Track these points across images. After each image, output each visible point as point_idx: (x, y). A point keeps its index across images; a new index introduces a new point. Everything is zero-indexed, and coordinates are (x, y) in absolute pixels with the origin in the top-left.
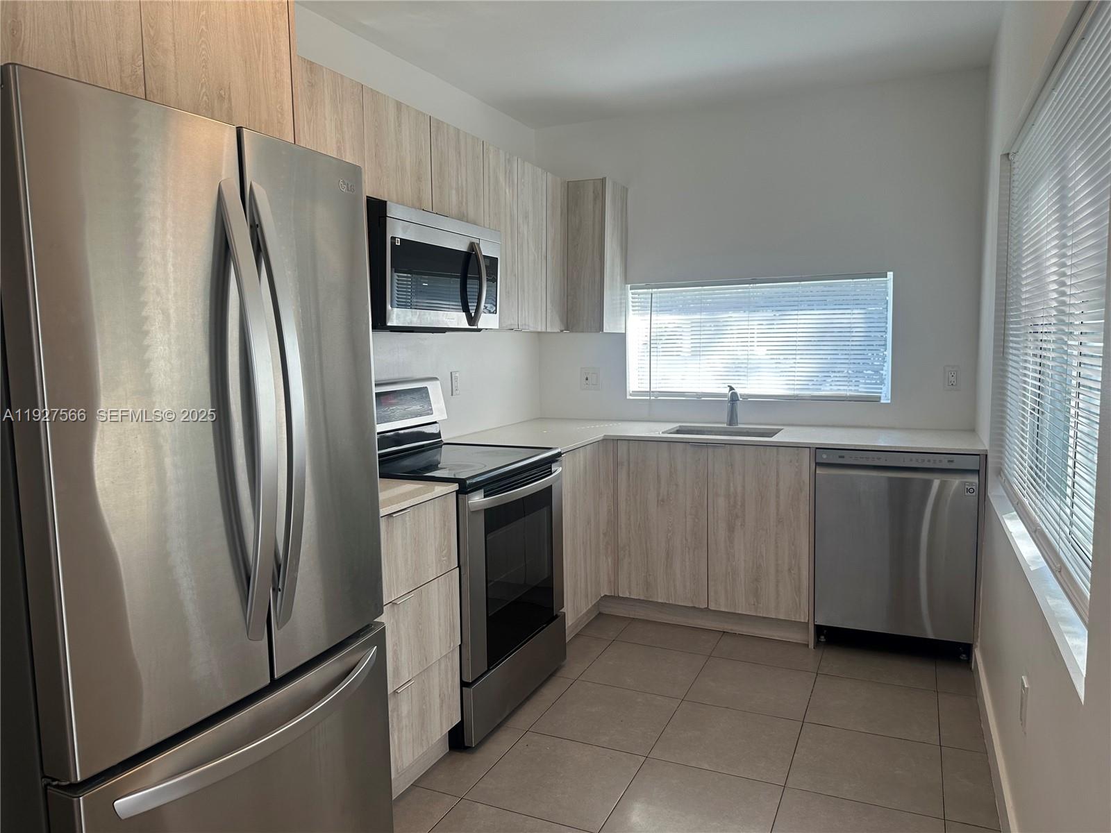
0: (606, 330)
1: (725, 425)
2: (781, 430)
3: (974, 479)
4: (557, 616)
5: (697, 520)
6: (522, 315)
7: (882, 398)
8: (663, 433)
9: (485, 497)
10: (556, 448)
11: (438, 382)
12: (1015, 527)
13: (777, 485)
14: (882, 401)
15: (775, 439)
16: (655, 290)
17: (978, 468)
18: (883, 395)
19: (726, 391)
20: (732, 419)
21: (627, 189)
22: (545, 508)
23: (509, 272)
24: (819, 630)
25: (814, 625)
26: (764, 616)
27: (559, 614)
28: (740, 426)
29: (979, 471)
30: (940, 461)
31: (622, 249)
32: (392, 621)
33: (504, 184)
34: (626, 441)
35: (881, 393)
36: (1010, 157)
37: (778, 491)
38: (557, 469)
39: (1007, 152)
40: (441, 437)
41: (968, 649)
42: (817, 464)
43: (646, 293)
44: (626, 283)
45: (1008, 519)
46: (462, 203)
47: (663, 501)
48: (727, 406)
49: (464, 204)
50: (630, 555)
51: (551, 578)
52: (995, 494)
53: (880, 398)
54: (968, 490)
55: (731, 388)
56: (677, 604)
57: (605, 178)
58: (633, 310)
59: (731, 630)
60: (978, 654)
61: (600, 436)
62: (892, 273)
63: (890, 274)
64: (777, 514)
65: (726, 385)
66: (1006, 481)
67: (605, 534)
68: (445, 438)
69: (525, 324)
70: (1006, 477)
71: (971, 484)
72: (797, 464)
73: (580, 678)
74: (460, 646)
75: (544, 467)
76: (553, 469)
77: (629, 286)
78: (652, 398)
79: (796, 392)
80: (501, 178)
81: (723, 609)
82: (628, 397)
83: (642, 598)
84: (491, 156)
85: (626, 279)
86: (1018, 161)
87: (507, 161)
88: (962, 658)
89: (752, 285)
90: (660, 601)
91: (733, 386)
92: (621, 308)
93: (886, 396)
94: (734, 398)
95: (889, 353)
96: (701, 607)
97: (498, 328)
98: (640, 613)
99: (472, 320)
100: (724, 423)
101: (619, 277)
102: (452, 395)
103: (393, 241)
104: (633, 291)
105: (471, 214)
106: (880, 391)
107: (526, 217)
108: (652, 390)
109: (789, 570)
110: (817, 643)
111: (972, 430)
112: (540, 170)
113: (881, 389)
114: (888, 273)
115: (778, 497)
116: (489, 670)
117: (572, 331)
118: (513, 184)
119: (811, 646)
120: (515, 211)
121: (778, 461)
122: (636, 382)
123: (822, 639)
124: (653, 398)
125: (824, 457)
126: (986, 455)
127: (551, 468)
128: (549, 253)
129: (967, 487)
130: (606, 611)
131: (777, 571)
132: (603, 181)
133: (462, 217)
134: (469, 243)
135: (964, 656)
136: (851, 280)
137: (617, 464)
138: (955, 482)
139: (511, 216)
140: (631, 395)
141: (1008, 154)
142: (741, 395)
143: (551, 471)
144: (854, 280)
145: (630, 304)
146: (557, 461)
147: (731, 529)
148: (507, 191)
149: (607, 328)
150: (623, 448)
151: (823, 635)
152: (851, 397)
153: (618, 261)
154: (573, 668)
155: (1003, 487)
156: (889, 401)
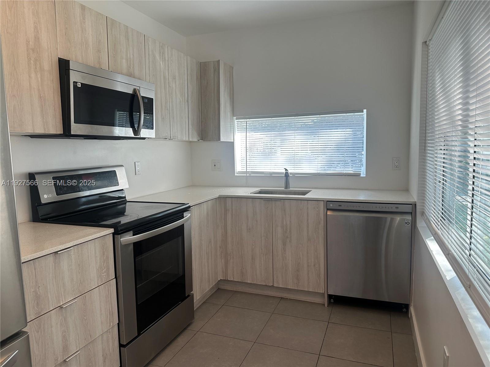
0: (222, 140)
1: (283, 189)
2: (310, 191)
3: (409, 218)
4: (189, 296)
5: (267, 239)
6: (173, 131)
7: (361, 174)
8: (250, 193)
9: (133, 235)
10: (188, 204)
11: (123, 168)
12: (433, 246)
13: (308, 221)
14: (361, 176)
15: (307, 196)
16: (248, 120)
17: (411, 212)
18: (362, 173)
19: (284, 171)
20: (287, 185)
21: (233, 68)
22: (180, 237)
23: (163, 107)
24: (330, 297)
25: (328, 294)
26: (302, 289)
27: (190, 294)
28: (291, 189)
29: (412, 213)
30: (392, 208)
31: (231, 98)
32: (60, 318)
33: (159, 59)
34: (231, 198)
35: (361, 171)
36: (427, 43)
37: (308, 224)
38: (187, 215)
39: (425, 41)
40: (126, 198)
41: (407, 306)
42: (328, 209)
43: (245, 122)
44: (234, 115)
45: (428, 240)
46: (130, 67)
47: (250, 229)
48: (284, 179)
49: (132, 68)
50: (233, 258)
51: (184, 276)
52: (421, 225)
53: (360, 174)
54: (406, 223)
55: (286, 170)
56: (257, 283)
57: (219, 60)
58: (238, 130)
59: (286, 297)
60: (412, 309)
61: (217, 196)
62: (366, 110)
63: (365, 111)
64: (308, 235)
65: (283, 168)
66: (427, 219)
67: (220, 247)
68: (128, 199)
69: (175, 137)
70: (426, 216)
71: (408, 220)
72: (317, 209)
73: (200, 331)
74: (118, 324)
75: (179, 214)
76: (184, 215)
77: (235, 117)
78: (247, 175)
79: (319, 172)
80: (157, 57)
81: (281, 286)
82: (236, 175)
83: (240, 281)
84: (150, 44)
85: (234, 114)
86: (431, 44)
87: (161, 47)
88: (404, 311)
89: (296, 117)
90: (249, 282)
91: (287, 169)
92: (231, 129)
93: (363, 174)
94: (287, 175)
95: (364, 153)
96: (269, 285)
97: (155, 137)
98: (240, 288)
99: (136, 132)
100: (283, 187)
101: (229, 113)
102: (136, 174)
103: (76, 84)
104: (238, 120)
105: (137, 73)
106: (360, 170)
107: (174, 78)
108: (247, 171)
109: (314, 265)
110: (329, 303)
111: (407, 190)
112: (183, 54)
113: (361, 169)
114: (364, 110)
115: (308, 227)
116: (139, 334)
117: (204, 140)
118: (165, 60)
119: (326, 305)
120: (167, 74)
121: (308, 208)
122: (239, 167)
123: (332, 301)
124: (249, 175)
125: (331, 206)
126: (416, 204)
127: (183, 215)
128: (189, 98)
129: (405, 221)
130: (222, 287)
131: (308, 266)
132: (218, 61)
133: (130, 75)
134: (133, 89)
135: (404, 309)
136: (345, 114)
137: (226, 210)
138: (398, 218)
139: (164, 77)
140: (237, 173)
141: (426, 42)
142: (291, 173)
143: (183, 216)
144: (347, 114)
145: (236, 127)
146: (188, 210)
147: (284, 244)
148: (161, 63)
149: (223, 139)
150: (229, 201)
151: (332, 299)
152: (345, 174)
153: (228, 105)
154: (197, 324)
155: (425, 223)
156: (365, 176)
